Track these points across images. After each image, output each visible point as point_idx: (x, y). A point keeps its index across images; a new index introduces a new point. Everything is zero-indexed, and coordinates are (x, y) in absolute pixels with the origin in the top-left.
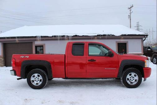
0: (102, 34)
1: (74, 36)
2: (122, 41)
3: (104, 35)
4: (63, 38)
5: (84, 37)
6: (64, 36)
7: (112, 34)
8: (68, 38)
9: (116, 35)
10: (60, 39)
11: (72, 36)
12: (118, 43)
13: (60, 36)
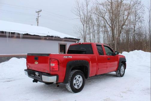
0: (51, 35)
1: (25, 34)
2: (63, 43)
3: (52, 37)
4: (12, 35)
5: (35, 37)
6: (14, 33)
7: (58, 36)
8: (19, 36)
9: (61, 38)
10: (9, 37)
11: (24, 34)
12: (60, 45)
13: (9, 32)
